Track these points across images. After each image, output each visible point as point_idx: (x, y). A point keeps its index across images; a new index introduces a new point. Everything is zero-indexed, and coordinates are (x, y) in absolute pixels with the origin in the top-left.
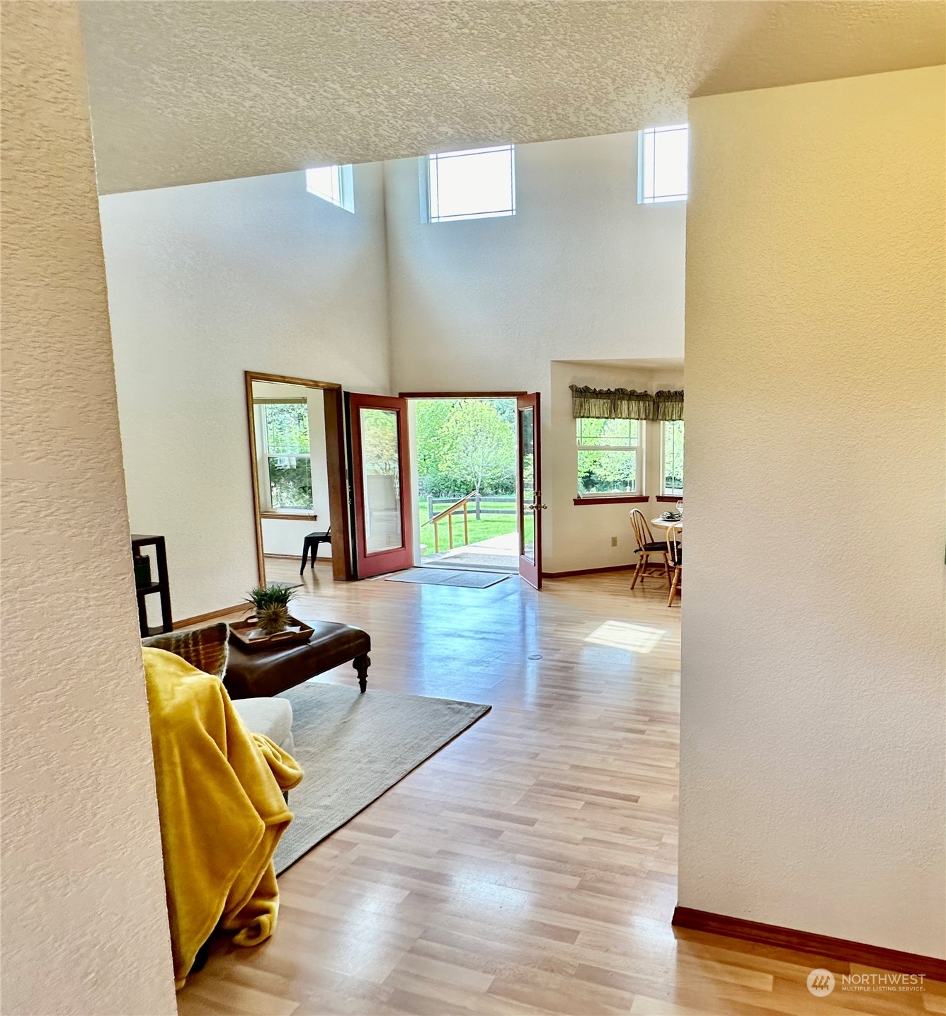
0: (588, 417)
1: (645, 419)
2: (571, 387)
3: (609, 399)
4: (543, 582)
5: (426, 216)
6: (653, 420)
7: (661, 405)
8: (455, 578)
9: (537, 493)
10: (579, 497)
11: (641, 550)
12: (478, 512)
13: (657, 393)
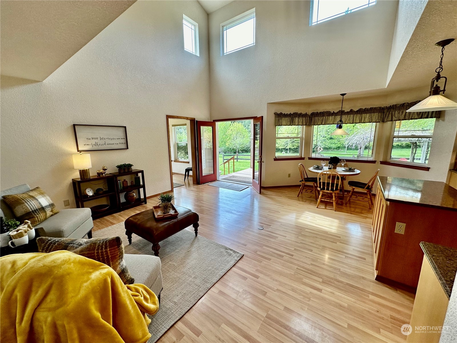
0: (281, 125)
1: (305, 125)
2: (275, 113)
3: (290, 117)
4: (262, 190)
5: (222, 54)
6: (309, 125)
7: (313, 118)
8: (230, 186)
9: (260, 157)
10: (276, 158)
11: (303, 181)
12: (237, 159)
13: (312, 113)
